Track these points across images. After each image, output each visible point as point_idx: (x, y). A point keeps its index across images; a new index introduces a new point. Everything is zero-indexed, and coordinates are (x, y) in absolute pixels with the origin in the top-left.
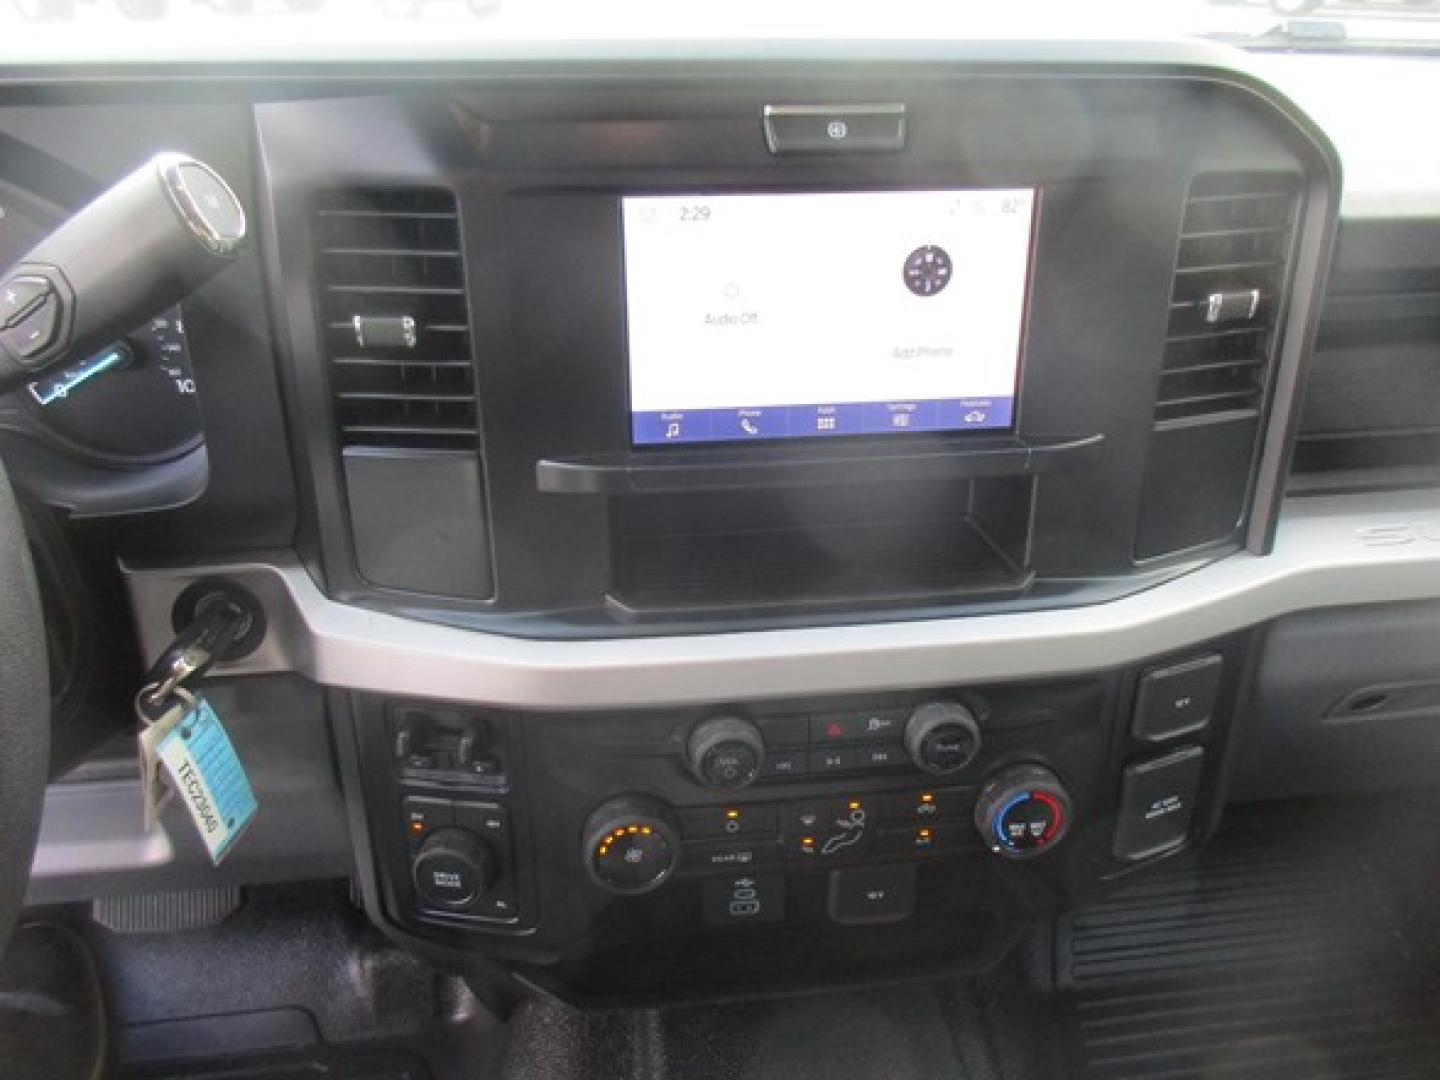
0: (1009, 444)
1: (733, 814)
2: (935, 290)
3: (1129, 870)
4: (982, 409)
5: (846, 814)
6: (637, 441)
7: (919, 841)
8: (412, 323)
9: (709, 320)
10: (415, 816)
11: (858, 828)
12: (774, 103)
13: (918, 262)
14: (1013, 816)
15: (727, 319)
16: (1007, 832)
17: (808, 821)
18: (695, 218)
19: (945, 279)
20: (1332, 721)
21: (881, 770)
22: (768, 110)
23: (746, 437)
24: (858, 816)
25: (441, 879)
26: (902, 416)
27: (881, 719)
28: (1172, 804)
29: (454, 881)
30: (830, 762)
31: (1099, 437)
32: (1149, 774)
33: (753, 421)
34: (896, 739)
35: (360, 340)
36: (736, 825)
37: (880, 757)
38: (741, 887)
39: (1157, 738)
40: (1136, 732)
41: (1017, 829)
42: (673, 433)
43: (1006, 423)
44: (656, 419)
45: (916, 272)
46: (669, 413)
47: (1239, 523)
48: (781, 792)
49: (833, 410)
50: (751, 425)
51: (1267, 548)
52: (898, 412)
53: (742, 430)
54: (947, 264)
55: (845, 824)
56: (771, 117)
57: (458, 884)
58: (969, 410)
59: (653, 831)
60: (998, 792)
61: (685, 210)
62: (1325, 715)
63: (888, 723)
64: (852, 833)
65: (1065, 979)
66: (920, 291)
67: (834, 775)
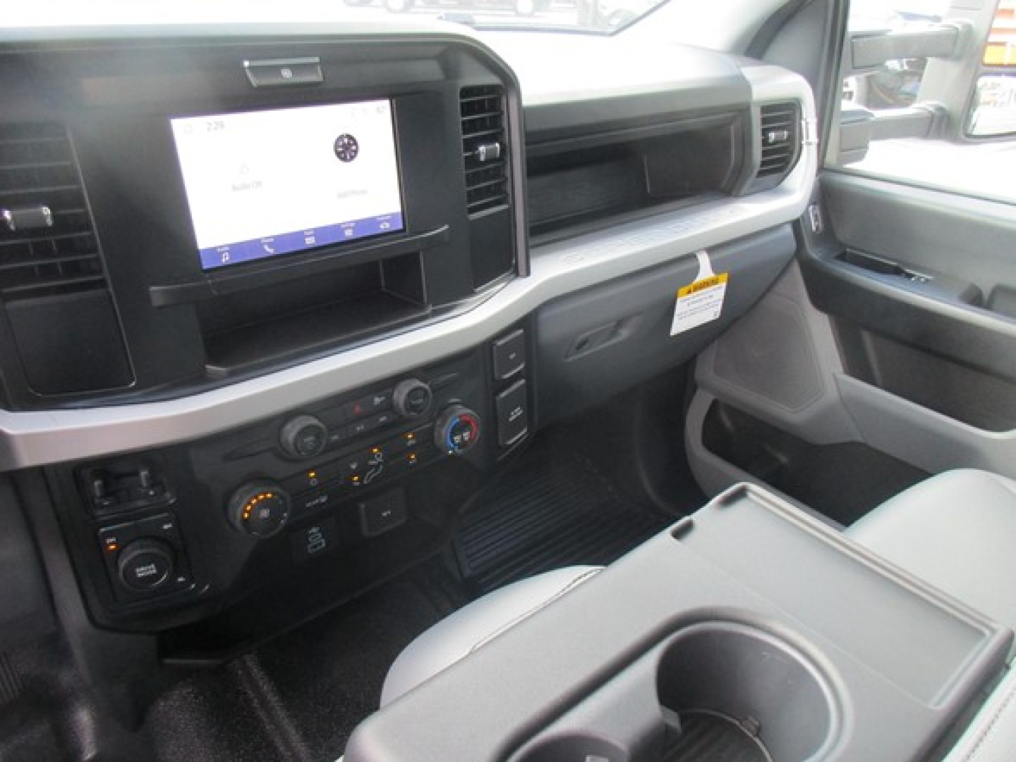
0: (405, 237)
1: (312, 474)
2: (352, 158)
3: (507, 453)
4: (387, 221)
5: (372, 456)
6: (205, 267)
7: (411, 462)
8: (49, 211)
9: (234, 188)
10: (109, 541)
11: (380, 463)
12: (250, 59)
13: (341, 143)
14: (453, 433)
15: (245, 187)
16: (453, 441)
17: (354, 466)
18: (216, 129)
19: (356, 152)
20: (570, 359)
21: (385, 427)
22: (246, 64)
23: (267, 255)
24: (379, 456)
25: (142, 572)
26: (350, 231)
27: (379, 397)
28: (518, 412)
29: (151, 570)
30: (358, 429)
31: (446, 227)
32: (506, 397)
33: (270, 245)
34: (389, 406)
35: (12, 227)
36: (315, 480)
37: (383, 419)
38: (312, 533)
39: (507, 376)
40: (496, 376)
41: (457, 439)
42: (226, 259)
43: (400, 226)
44: (214, 252)
45: (340, 149)
46: (221, 247)
47: (514, 262)
48: (336, 454)
49: (312, 232)
50: (270, 247)
51: (528, 273)
52: (347, 228)
53: (265, 251)
54: (355, 143)
55: (372, 463)
56: (250, 68)
57: (154, 571)
58: (381, 222)
59: (273, 494)
60: (444, 422)
61: (209, 124)
62: (567, 356)
63: (383, 398)
64: (377, 466)
65: (468, 572)
66: (344, 159)
67: (361, 436)
